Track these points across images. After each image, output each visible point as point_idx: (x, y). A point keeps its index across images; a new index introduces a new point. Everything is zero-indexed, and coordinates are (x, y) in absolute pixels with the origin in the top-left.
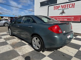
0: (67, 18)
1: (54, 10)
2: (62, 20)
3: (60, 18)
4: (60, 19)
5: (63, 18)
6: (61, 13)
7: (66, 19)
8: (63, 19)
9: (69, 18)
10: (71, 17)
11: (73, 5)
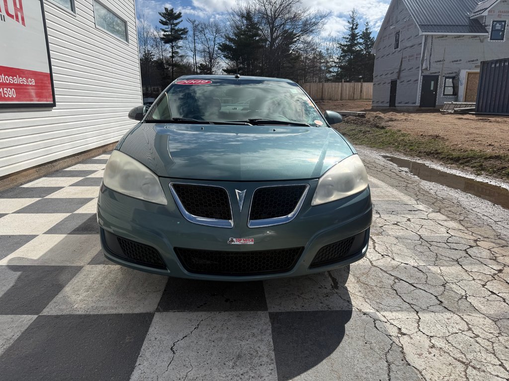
7: (10, 85)
9: (20, 85)
10: (27, 78)
11: (18, 6)
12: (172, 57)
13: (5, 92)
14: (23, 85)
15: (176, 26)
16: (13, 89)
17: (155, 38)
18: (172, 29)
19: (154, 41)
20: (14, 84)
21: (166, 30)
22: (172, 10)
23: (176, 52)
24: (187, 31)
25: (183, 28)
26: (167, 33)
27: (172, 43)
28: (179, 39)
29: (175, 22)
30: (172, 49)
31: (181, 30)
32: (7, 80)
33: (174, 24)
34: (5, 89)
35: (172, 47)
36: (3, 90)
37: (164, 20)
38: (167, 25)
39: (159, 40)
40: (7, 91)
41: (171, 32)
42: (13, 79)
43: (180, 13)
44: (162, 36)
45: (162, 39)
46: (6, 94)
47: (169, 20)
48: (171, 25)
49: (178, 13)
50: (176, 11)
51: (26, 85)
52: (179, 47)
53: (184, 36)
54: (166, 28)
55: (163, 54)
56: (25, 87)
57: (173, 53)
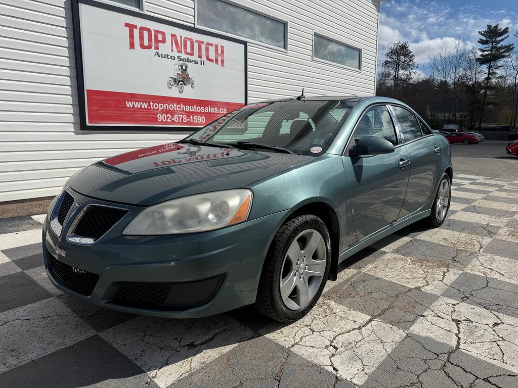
0: (202, 109)
1: (132, 46)
2: (182, 123)
3: (174, 107)
4: (172, 113)
5: (188, 109)
6: (175, 80)
7: (200, 114)
8: (189, 114)
9: (211, 113)
10: (219, 108)
11: (219, 52)
12: (488, 79)
13: (195, 119)
14: (214, 113)
15: (499, 43)
16: (203, 117)
17: (470, 60)
18: (493, 48)
19: (468, 63)
20: (205, 113)
21: (485, 49)
22: (496, 27)
23: (494, 73)
24: (513, 48)
25: (507, 45)
26: (486, 53)
27: (490, 64)
28: (500, 58)
29: (498, 39)
30: (489, 69)
31: (506, 47)
32: (199, 110)
33: (496, 42)
34: (195, 116)
35: (490, 67)
36: (193, 117)
37: (484, 38)
38: (488, 44)
39: (474, 62)
40: (197, 118)
41: (491, 50)
42: (205, 109)
43: (507, 28)
44: (479, 57)
45: (478, 60)
46: (195, 120)
47: (491, 38)
48: (493, 43)
49: (503, 28)
50: (502, 27)
51: (217, 114)
52: (498, 67)
53: (507, 54)
54: (485, 48)
55: (477, 76)
56: (215, 115)
57: (489, 74)
